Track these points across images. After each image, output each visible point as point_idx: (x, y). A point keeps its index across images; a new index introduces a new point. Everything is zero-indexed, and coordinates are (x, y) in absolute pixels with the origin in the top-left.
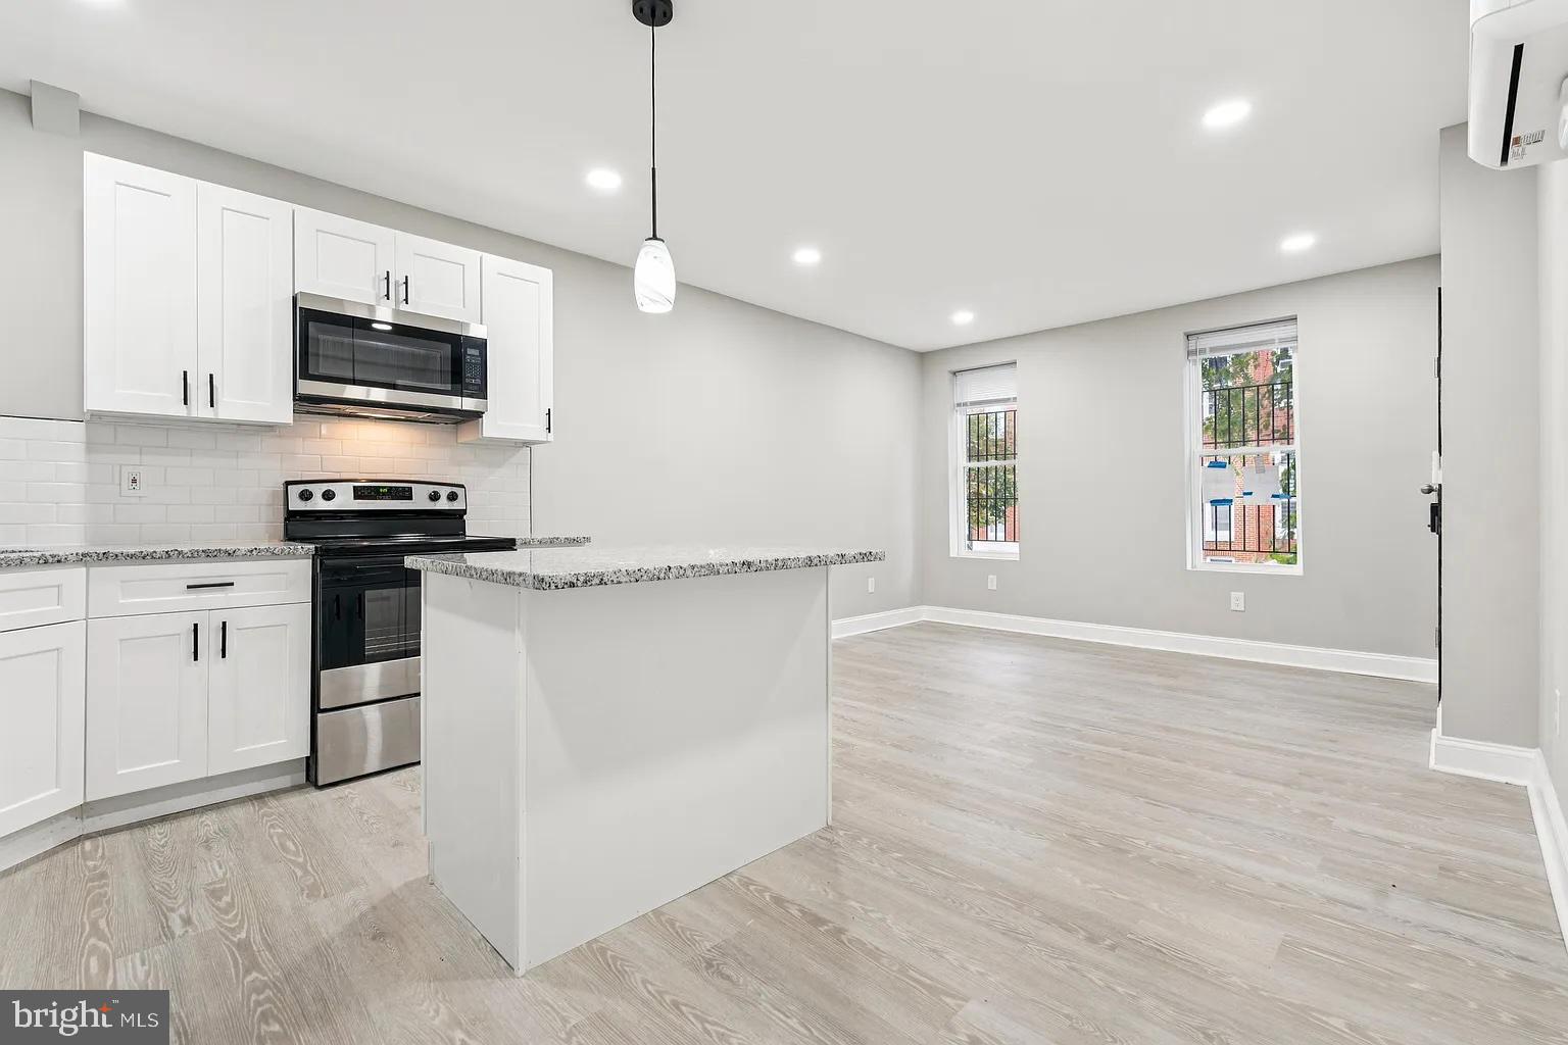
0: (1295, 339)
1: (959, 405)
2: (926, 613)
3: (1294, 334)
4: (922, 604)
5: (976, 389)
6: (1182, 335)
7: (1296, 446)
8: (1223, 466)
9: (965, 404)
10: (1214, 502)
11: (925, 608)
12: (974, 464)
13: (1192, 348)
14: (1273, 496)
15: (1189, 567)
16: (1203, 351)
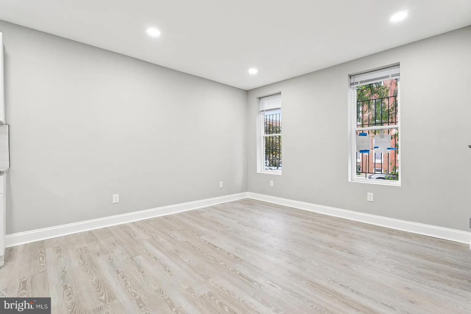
0: (399, 75)
1: (261, 111)
2: (248, 195)
3: (398, 73)
4: (247, 191)
5: (267, 104)
6: (347, 75)
7: (399, 125)
8: (365, 135)
9: (263, 111)
10: (361, 151)
11: (248, 193)
12: (268, 135)
13: (352, 82)
14: (388, 149)
15: (350, 180)
16: (357, 83)
